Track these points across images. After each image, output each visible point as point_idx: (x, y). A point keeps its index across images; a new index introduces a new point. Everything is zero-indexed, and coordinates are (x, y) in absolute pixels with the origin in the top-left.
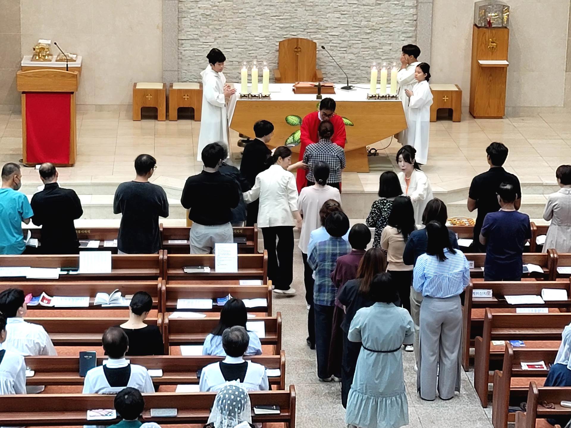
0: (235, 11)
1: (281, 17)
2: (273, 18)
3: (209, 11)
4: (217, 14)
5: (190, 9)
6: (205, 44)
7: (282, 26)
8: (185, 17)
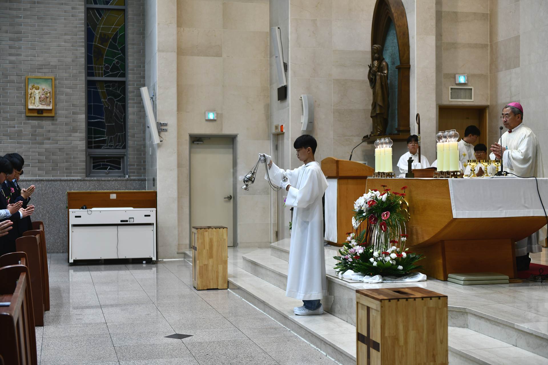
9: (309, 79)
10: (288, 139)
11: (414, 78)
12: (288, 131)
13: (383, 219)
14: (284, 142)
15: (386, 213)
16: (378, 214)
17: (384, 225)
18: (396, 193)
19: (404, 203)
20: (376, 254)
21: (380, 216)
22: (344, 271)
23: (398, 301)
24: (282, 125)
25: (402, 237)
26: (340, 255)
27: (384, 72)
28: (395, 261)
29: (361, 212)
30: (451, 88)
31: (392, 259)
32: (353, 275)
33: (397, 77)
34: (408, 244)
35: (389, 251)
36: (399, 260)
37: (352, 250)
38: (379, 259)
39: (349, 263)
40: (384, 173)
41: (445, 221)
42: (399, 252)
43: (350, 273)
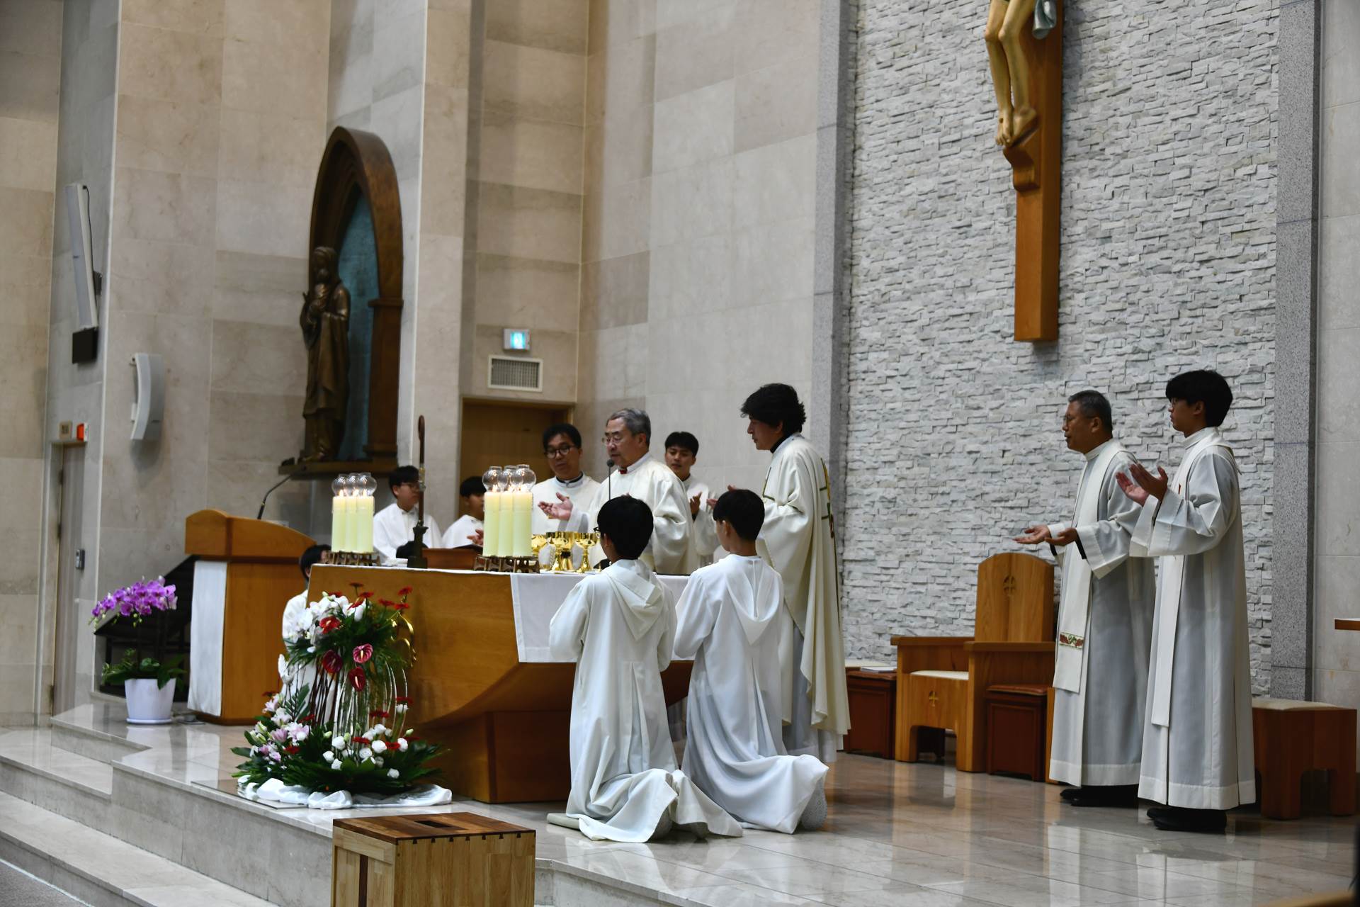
0: (935, 490)
1: (1010, 504)
2: (997, 505)
3: (892, 490)
4: (904, 496)
5: (864, 487)
6: (884, 571)
7: (1011, 525)
8: (856, 508)
9: (155, 317)
10: (96, 459)
11: (411, 331)
12: (97, 438)
13: (357, 660)
14: (83, 464)
15: (363, 647)
16: (344, 650)
17: (361, 674)
18: (386, 603)
19: (402, 625)
20: (338, 742)
21: (349, 654)
22: (259, 779)
23: (433, 841)
24: (82, 425)
25: (398, 704)
26: (248, 745)
27: (339, 312)
28: (382, 759)
29: (303, 643)
30: (494, 361)
31: (376, 755)
32: (282, 791)
33: (370, 325)
34: (410, 719)
35: (368, 735)
36: (391, 757)
37: (279, 733)
38: (345, 753)
39: (272, 763)
40: (352, 554)
41: (502, 669)
42: (391, 738)
43: (274, 788)
